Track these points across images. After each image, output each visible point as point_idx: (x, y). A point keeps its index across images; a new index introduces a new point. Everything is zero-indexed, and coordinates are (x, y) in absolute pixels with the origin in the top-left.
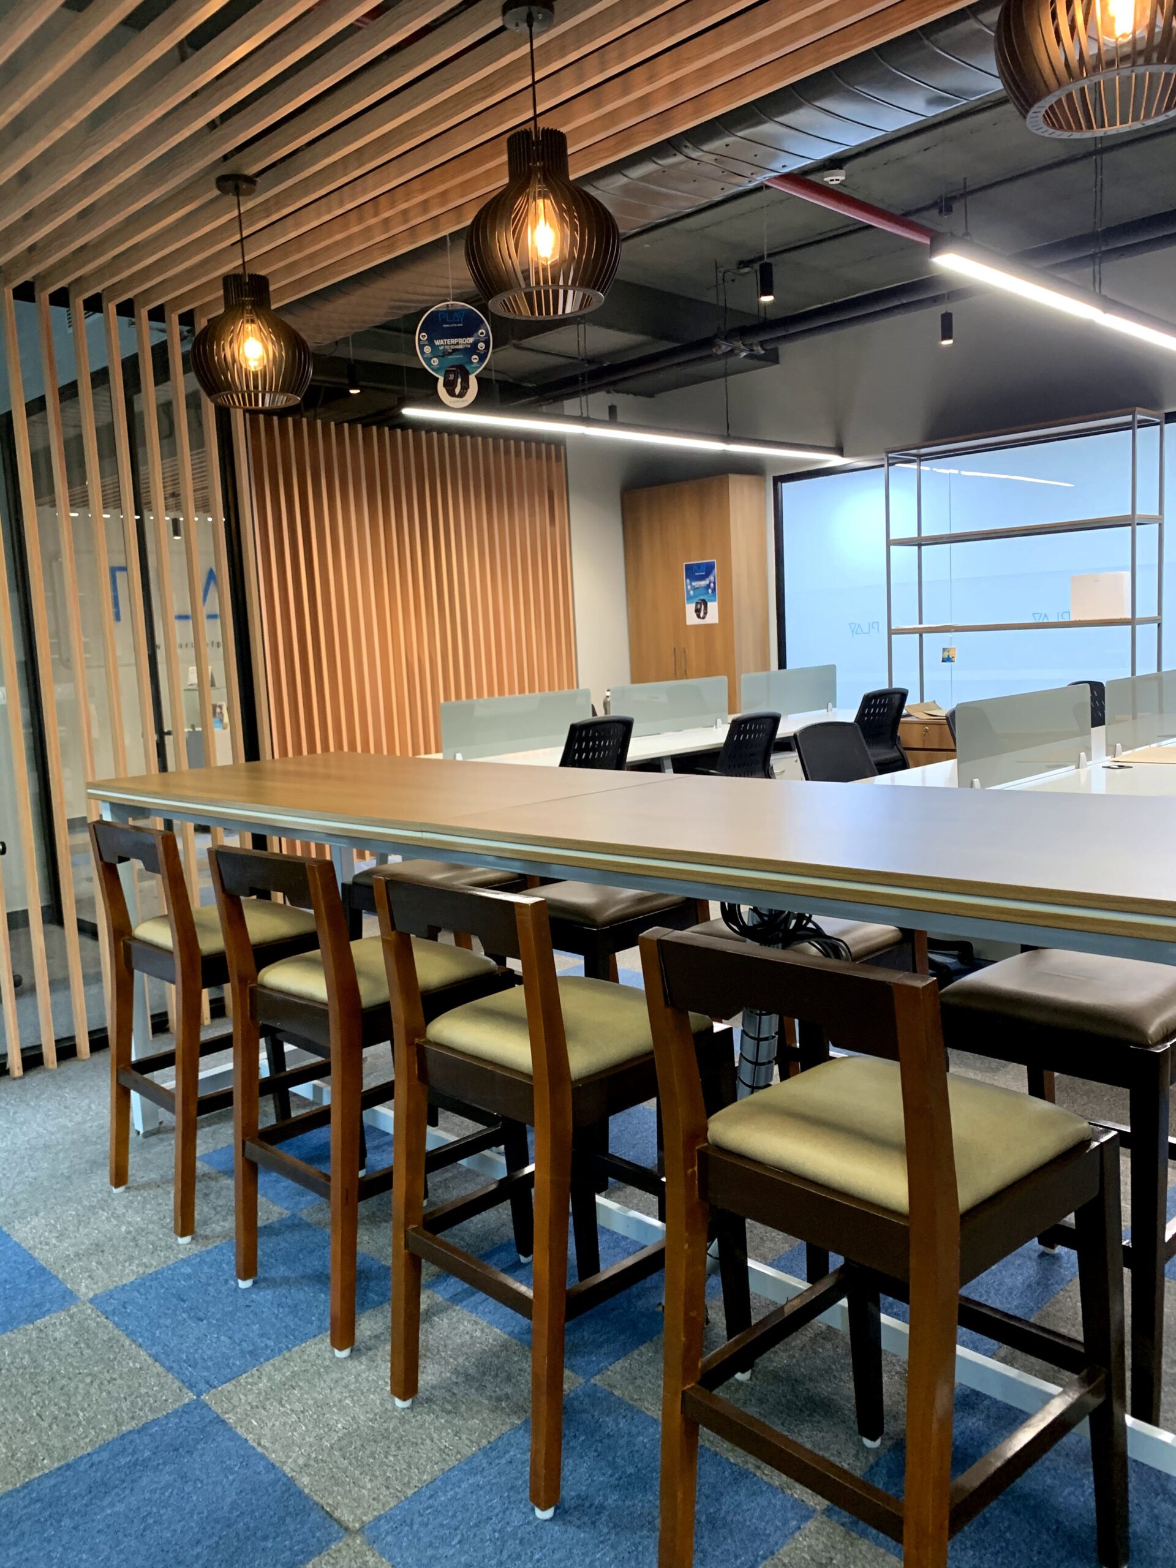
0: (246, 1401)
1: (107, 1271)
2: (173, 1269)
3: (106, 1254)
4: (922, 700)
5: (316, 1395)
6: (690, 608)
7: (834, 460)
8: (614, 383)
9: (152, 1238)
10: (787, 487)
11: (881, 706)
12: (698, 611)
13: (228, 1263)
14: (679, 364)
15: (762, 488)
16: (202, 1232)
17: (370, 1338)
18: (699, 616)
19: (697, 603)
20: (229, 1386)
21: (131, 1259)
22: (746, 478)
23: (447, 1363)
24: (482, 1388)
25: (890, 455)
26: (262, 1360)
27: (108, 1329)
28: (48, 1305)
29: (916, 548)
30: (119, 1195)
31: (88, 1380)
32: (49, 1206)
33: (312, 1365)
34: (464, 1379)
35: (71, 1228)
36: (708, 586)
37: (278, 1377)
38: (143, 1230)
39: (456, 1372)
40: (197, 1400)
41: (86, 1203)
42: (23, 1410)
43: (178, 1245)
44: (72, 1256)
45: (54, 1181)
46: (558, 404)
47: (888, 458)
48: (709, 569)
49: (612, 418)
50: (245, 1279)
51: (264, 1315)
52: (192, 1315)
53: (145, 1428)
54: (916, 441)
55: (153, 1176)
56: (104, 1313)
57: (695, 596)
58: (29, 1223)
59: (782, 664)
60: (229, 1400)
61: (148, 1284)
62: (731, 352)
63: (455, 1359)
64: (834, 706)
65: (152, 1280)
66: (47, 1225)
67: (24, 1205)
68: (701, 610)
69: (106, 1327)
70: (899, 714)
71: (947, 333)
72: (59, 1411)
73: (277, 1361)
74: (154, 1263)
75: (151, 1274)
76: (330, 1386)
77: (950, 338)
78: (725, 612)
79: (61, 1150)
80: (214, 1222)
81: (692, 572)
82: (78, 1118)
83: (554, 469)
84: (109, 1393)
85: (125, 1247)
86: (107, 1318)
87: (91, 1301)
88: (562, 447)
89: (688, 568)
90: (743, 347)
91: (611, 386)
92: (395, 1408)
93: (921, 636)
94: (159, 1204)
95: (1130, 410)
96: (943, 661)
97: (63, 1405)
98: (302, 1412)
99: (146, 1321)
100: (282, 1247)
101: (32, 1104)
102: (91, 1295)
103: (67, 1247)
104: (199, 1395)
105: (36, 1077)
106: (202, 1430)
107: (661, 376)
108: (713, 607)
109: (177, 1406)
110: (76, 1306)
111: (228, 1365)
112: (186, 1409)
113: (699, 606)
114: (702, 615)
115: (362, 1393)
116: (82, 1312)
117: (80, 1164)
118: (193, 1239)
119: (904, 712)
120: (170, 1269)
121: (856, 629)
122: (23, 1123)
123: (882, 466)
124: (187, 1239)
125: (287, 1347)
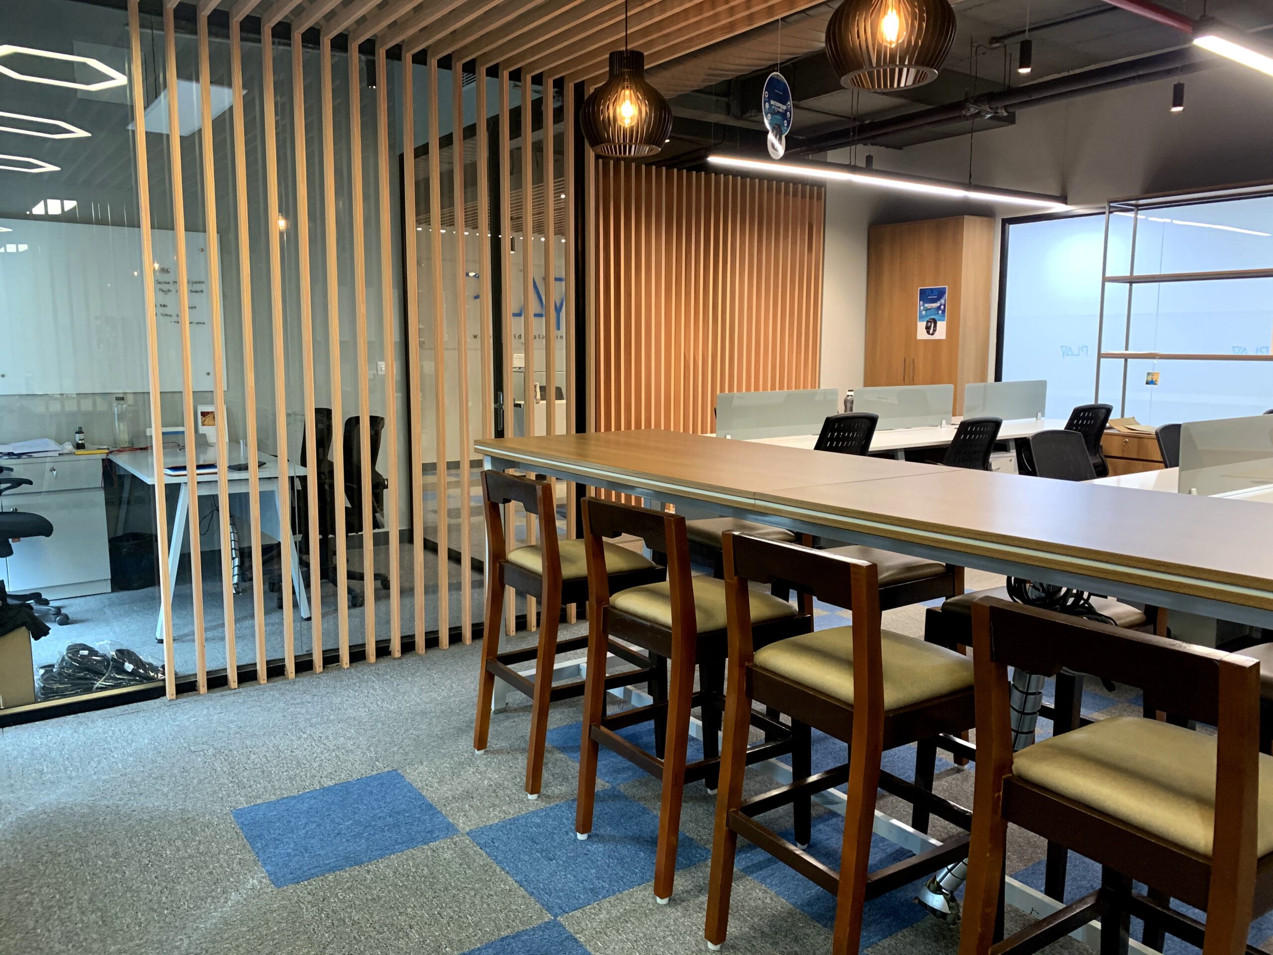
0: (592, 926)
1: (477, 812)
2: (526, 817)
3: (475, 800)
4: (1123, 415)
5: (644, 930)
6: (921, 326)
7: (1057, 207)
8: (873, 137)
9: (509, 792)
10: (1012, 228)
11: (1088, 418)
12: (928, 328)
13: (568, 819)
14: (931, 123)
15: (992, 227)
16: (545, 792)
17: (683, 892)
18: (928, 333)
19: (928, 322)
20: (577, 913)
21: (494, 806)
22: (978, 219)
23: (746, 921)
24: (775, 944)
25: (1111, 204)
26: (600, 897)
27: (482, 858)
28: (437, 833)
29: (1128, 285)
30: (480, 756)
31: (472, 893)
32: (430, 758)
33: (640, 907)
34: (760, 935)
35: (447, 777)
36: (939, 308)
37: (614, 912)
38: (500, 785)
39: (752, 927)
40: (554, 920)
41: (456, 759)
42: (427, 908)
43: (528, 800)
44: (450, 798)
45: (432, 739)
46: (823, 153)
47: (1110, 207)
48: (941, 293)
49: (868, 167)
50: (582, 833)
51: (599, 863)
52: (544, 855)
53: (517, 936)
54: (1137, 193)
55: (503, 744)
56: (479, 844)
57: (926, 316)
58: (416, 769)
59: (998, 378)
60: (579, 924)
61: (508, 827)
62: (978, 115)
63: (751, 918)
64: (1043, 415)
65: (511, 824)
66: (430, 773)
67: (411, 755)
68: (931, 326)
69: (481, 855)
70: (1103, 427)
71: (1177, 102)
72: (454, 913)
73: (612, 899)
74: (512, 811)
75: (510, 820)
76: (654, 925)
77: (1180, 105)
78: (952, 330)
79: (434, 717)
80: (553, 786)
81: (926, 296)
82: (444, 694)
83: (815, 206)
84: (488, 905)
85: (489, 797)
86: (481, 848)
87: (468, 834)
88: (823, 189)
89: (923, 292)
90: (989, 110)
91: (871, 140)
92: (707, 950)
93: (1126, 361)
94: (511, 767)
96: (1147, 383)
97: (456, 909)
98: (636, 941)
99: (510, 855)
100: (607, 811)
101: (409, 679)
102: (468, 829)
103: (445, 791)
104: (556, 916)
105: (410, 659)
106: (561, 944)
107: (915, 133)
108: (942, 326)
109: (540, 922)
110: (458, 837)
111: (575, 897)
112: (547, 926)
113: (929, 324)
114: (931, 331)
115: (681, 934)
116: (463, 841)
117: (449, 729)
118: (539, 797)
119: (1108, 425)
120: (524, 818)
121: (1066, 351)
122: (404, 693)
123: (1104, 213)
124: (535, 796)
125: (619, 890)
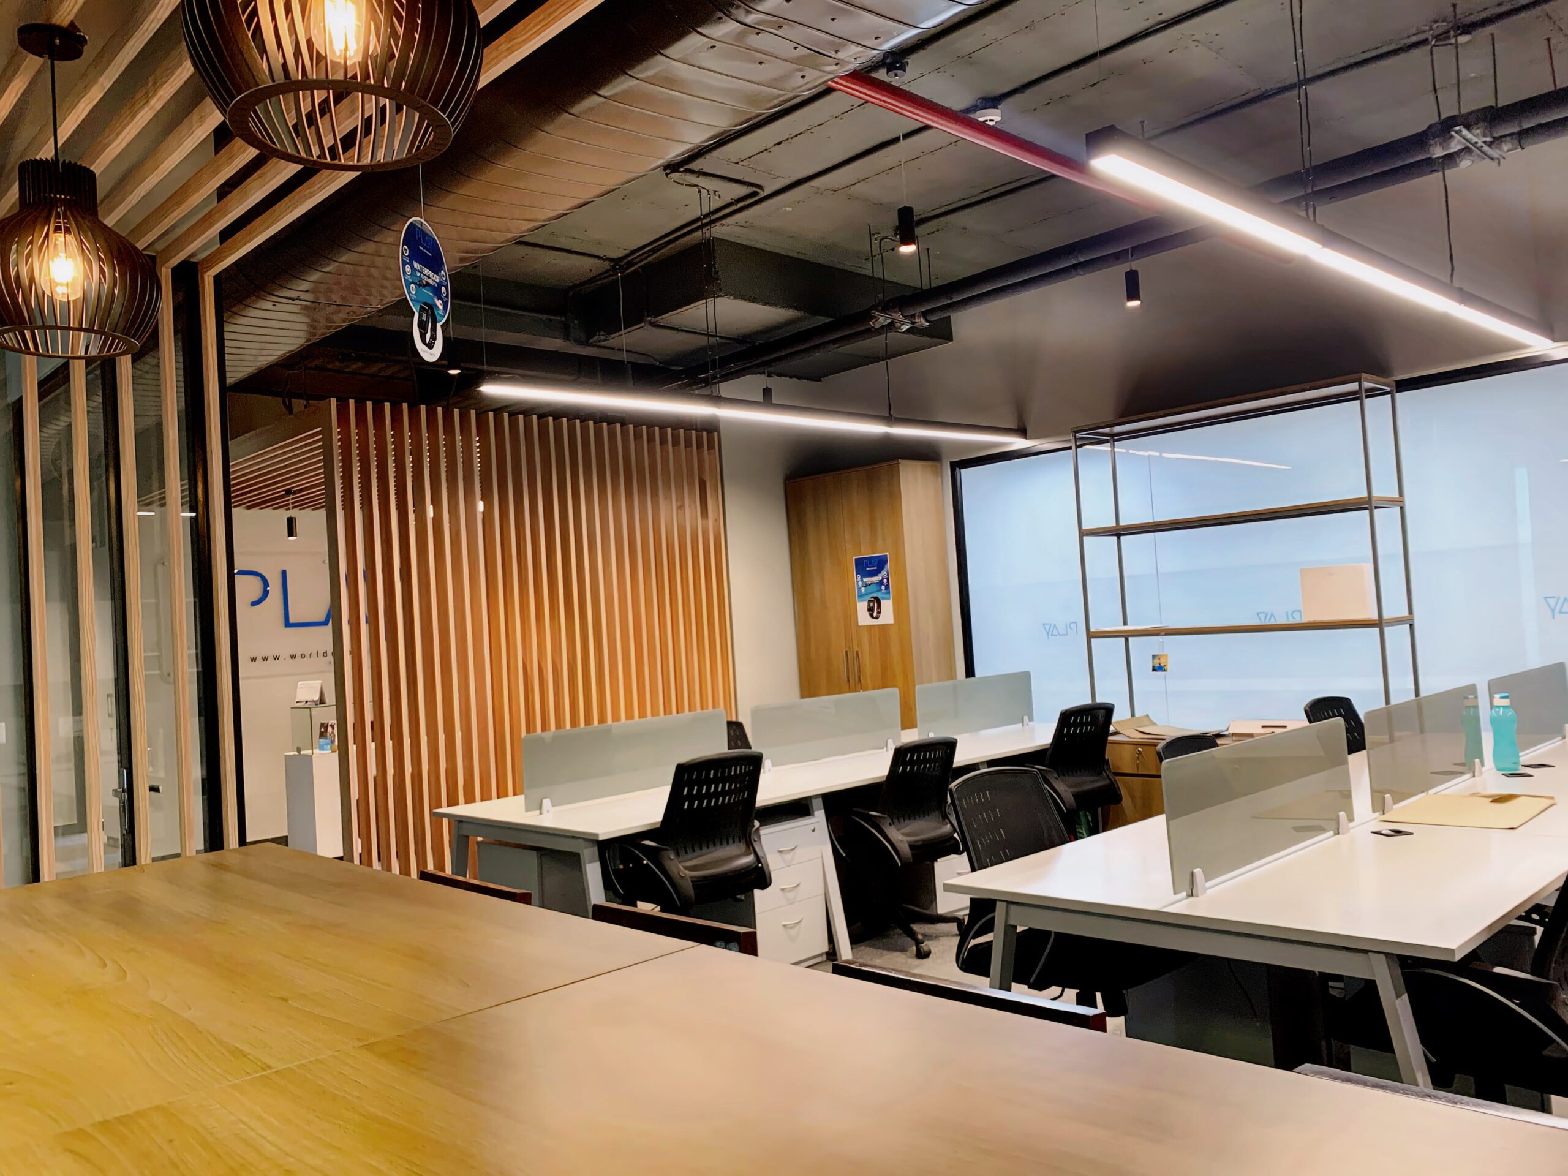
4: (1133, 715)
7: (1018, 443)
10: (966, 474)
11: (1083, 724)
12: (870, 610)
18: (872, 616)
19: (869, 601)
22: (918, 465)
25: (1077, 435)
29: (1115, 538)
36: (881, 582)
47: (1076, 439)
48: (881, 563)
49: (767, 400)
54: (1108, 418)
59: (970, 673)
62: (891, 326)
64: (1030, 719)
68: (874, 608)
70: (1105, 732)
71: (1133, 294)
77: (1137, 298)
78: (900, 610)
81: (863, 567)
83: (706, 457)
88: (716, 434)
89: (859, 562)
90: (904, 319)
93: (1126, 640)
95: (1355, 376)
96: (1154, 670)
108: (887, 606)
113: (871, 605)
114: (875, 614)
119: (1112, 729)
